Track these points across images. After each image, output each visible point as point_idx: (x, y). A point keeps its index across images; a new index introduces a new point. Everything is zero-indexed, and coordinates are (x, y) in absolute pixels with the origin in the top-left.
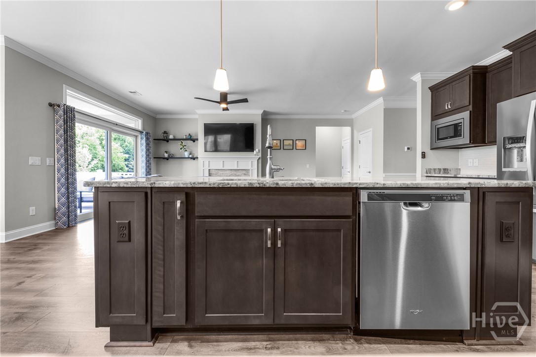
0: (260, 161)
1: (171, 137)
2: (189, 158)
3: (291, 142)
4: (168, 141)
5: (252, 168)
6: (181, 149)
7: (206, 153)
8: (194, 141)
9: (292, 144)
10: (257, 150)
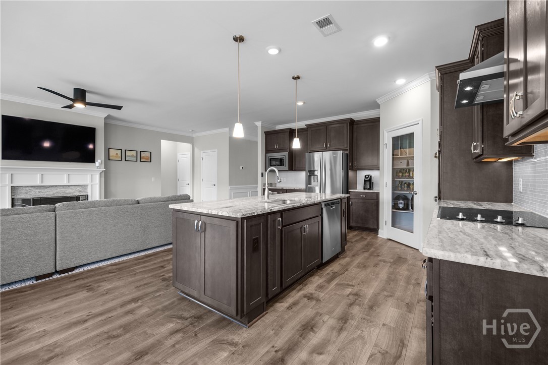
0: (103, 174)
3: (134, 153)
5: (92, 184)
7: (5, 160)
10: (99, 161)
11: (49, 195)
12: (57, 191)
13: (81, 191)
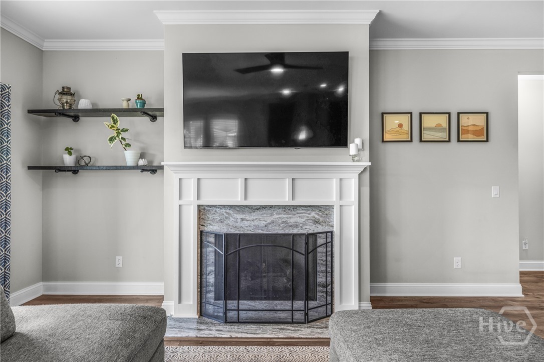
0: (367, 176)
1: (83, 104)
2: (136, 167)
3: (443, 120)
4: (76, 118)
5: (342, 203)
6: (111, 139)
7: (187, 150)
8: (154, 118)
9: (445, 124)
10: (358, 141)
11: (257, 227)
12: (272, 218)
13: (316, 222)
